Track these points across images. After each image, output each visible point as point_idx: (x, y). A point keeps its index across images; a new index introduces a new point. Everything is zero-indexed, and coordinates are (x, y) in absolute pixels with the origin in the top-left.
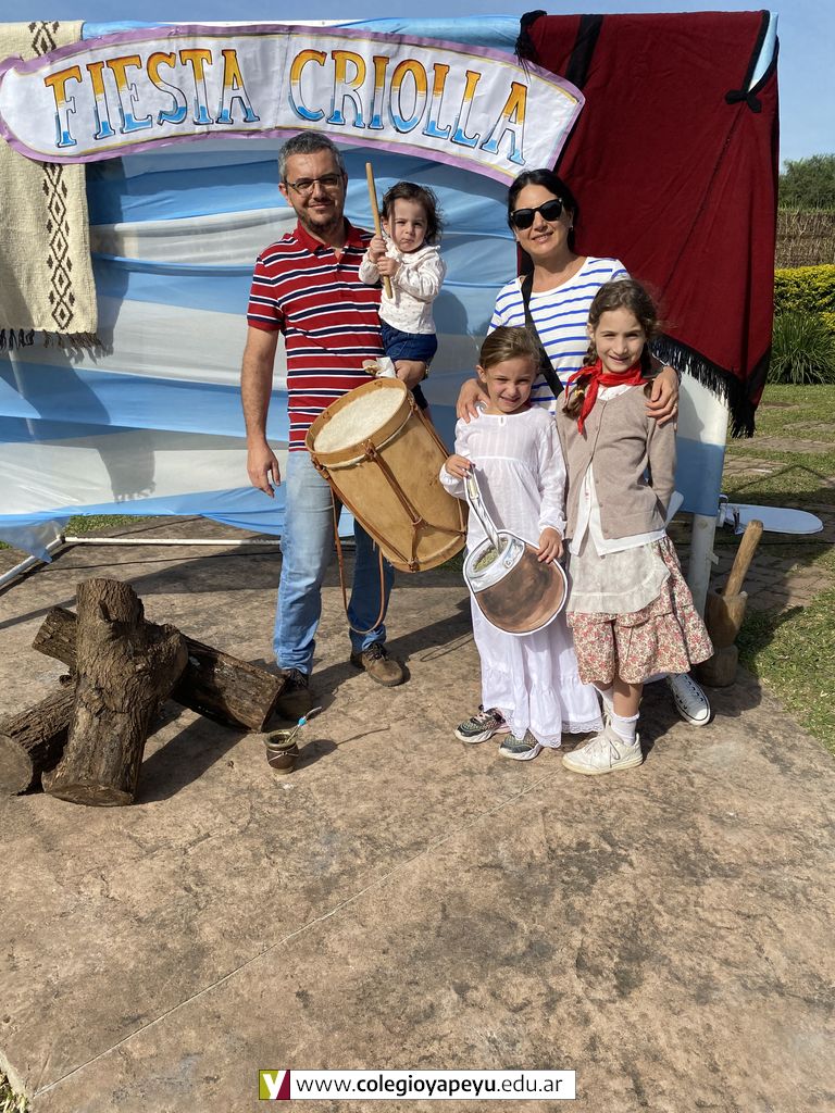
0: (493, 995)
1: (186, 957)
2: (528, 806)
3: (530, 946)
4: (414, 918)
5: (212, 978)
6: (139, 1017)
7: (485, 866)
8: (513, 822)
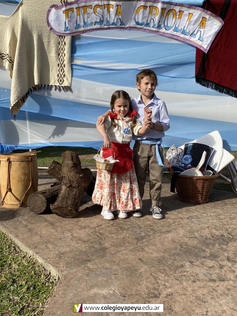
0: (202, 264)
1: (101, 249)
2: (202, 226)
3: (211, 255)
4: (172, 246)
5: (110, 254)
6: (90, 260)
7: (192, 237)
8: (198, 229)
